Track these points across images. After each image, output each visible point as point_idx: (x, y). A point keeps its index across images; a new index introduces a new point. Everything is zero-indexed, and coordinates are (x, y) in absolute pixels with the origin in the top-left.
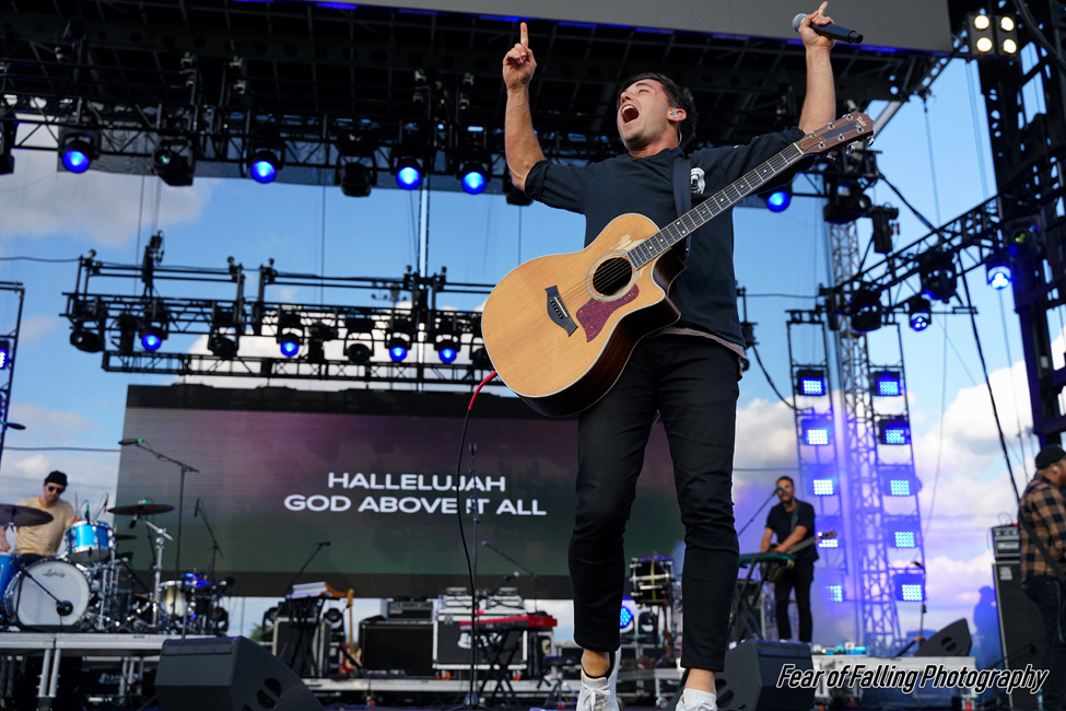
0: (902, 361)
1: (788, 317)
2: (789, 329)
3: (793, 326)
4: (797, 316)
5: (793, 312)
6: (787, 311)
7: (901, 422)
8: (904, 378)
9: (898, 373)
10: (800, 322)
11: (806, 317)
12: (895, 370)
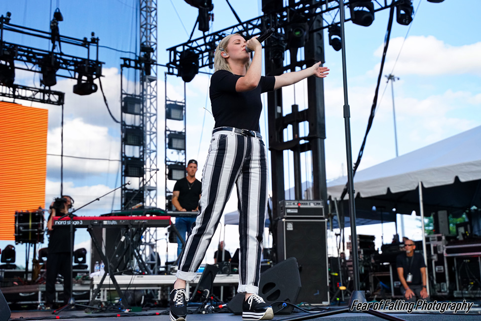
0: (185, 99)
1: (122, 62)
2: (122, 70)
3: (125, 69)
4: (127, 62)
5: (125, 59)
6: (121, 58)
7: (181, 136)
8: (185, 110)
9: (182, 106)
10: (129, 66)
11: (133, 64)
12: (181, 104)
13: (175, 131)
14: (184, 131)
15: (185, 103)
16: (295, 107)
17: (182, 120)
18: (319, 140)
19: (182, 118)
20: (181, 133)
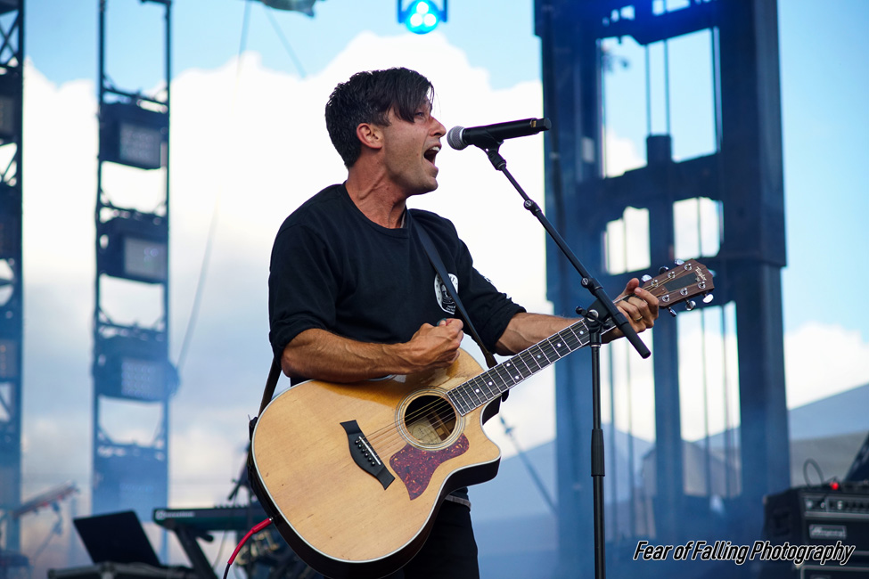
13: (132, 212)
14: (161, 212)
15: (167, 103)
16: (658, 146)
17: (155, 166)
18: (767, 270)
19: (155, 160)
20: (150, 217)
